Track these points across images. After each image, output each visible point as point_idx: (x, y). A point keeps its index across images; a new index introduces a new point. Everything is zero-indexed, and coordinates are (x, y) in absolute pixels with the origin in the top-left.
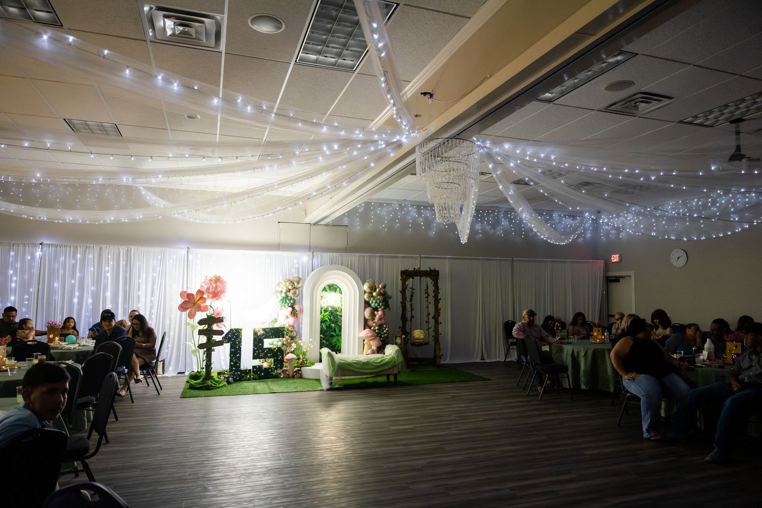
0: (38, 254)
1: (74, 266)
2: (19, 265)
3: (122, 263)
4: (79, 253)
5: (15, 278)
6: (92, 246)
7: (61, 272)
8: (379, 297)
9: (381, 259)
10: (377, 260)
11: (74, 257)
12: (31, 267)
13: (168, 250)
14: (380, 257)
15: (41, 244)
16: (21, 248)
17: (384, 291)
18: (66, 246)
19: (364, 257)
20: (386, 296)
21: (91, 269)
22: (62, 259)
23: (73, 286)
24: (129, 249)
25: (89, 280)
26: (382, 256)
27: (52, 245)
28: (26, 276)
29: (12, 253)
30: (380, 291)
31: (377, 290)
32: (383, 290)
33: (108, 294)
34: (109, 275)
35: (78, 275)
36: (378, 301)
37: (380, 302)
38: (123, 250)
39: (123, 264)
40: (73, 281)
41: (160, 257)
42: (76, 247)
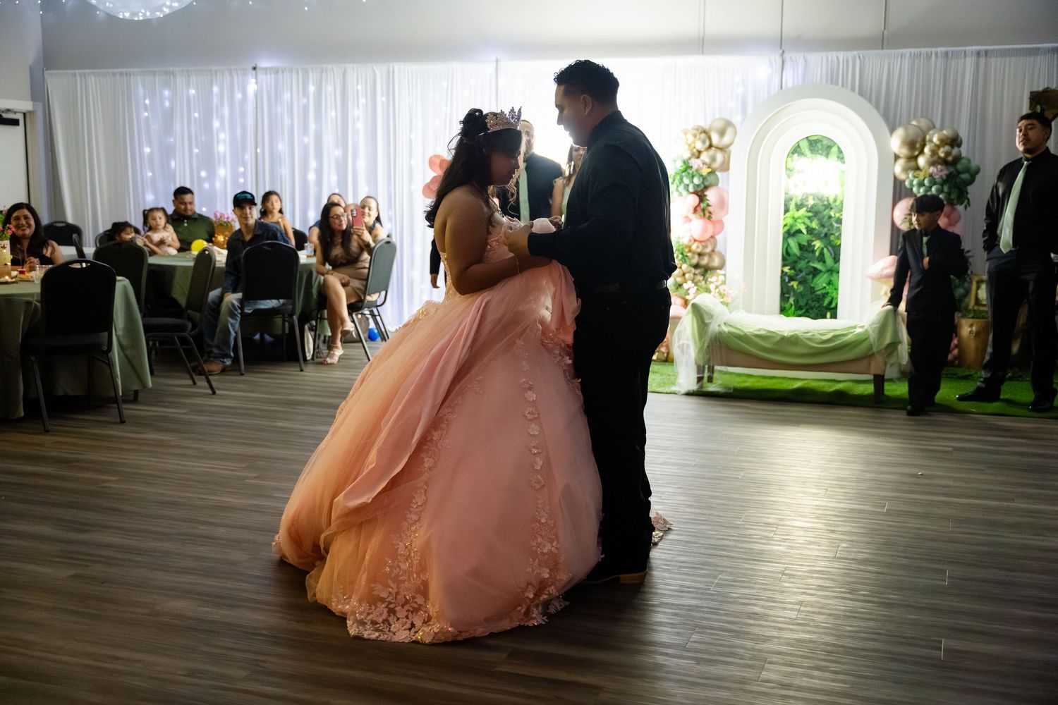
0: (252, 87)
1: (306, 108)
2: (226, 111)
3: (381, 99)
4: (311, 83)
5: (222, 136)
6: (329, 67)
7: (287, 122)
8: (932, 169)
9: (982, 60)
10: (970, 62)
11: (305, 93)
12: (243, 115)
13: (457, 67)
14: (978, 54)
15: (254, 69)
16: (227, 77)
17: (948, 154)
18: (291, 71)
19: (929, 56)
20: (959, 167)
21: (332, 114)
22: (287, 96)
23: (306, 147)
24: (391, 69)
25: (329, 139)
26: (986, 52)
27: (271, 69)
28: (239, 131)
29: (216, 89)
30: (934, 152)
31: (927, 150)
32: (947, 148)
33: (362, 165)
34: (360, 125)
35: (312, 126)
36: (926, 182)
37: (933, 182)
38: (380, 70)
39: (383, 103)
40: (306, 140)
41: (445, 84)
42: (306, 73)
